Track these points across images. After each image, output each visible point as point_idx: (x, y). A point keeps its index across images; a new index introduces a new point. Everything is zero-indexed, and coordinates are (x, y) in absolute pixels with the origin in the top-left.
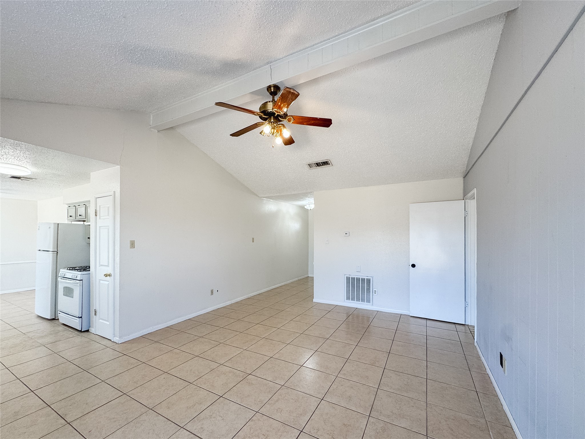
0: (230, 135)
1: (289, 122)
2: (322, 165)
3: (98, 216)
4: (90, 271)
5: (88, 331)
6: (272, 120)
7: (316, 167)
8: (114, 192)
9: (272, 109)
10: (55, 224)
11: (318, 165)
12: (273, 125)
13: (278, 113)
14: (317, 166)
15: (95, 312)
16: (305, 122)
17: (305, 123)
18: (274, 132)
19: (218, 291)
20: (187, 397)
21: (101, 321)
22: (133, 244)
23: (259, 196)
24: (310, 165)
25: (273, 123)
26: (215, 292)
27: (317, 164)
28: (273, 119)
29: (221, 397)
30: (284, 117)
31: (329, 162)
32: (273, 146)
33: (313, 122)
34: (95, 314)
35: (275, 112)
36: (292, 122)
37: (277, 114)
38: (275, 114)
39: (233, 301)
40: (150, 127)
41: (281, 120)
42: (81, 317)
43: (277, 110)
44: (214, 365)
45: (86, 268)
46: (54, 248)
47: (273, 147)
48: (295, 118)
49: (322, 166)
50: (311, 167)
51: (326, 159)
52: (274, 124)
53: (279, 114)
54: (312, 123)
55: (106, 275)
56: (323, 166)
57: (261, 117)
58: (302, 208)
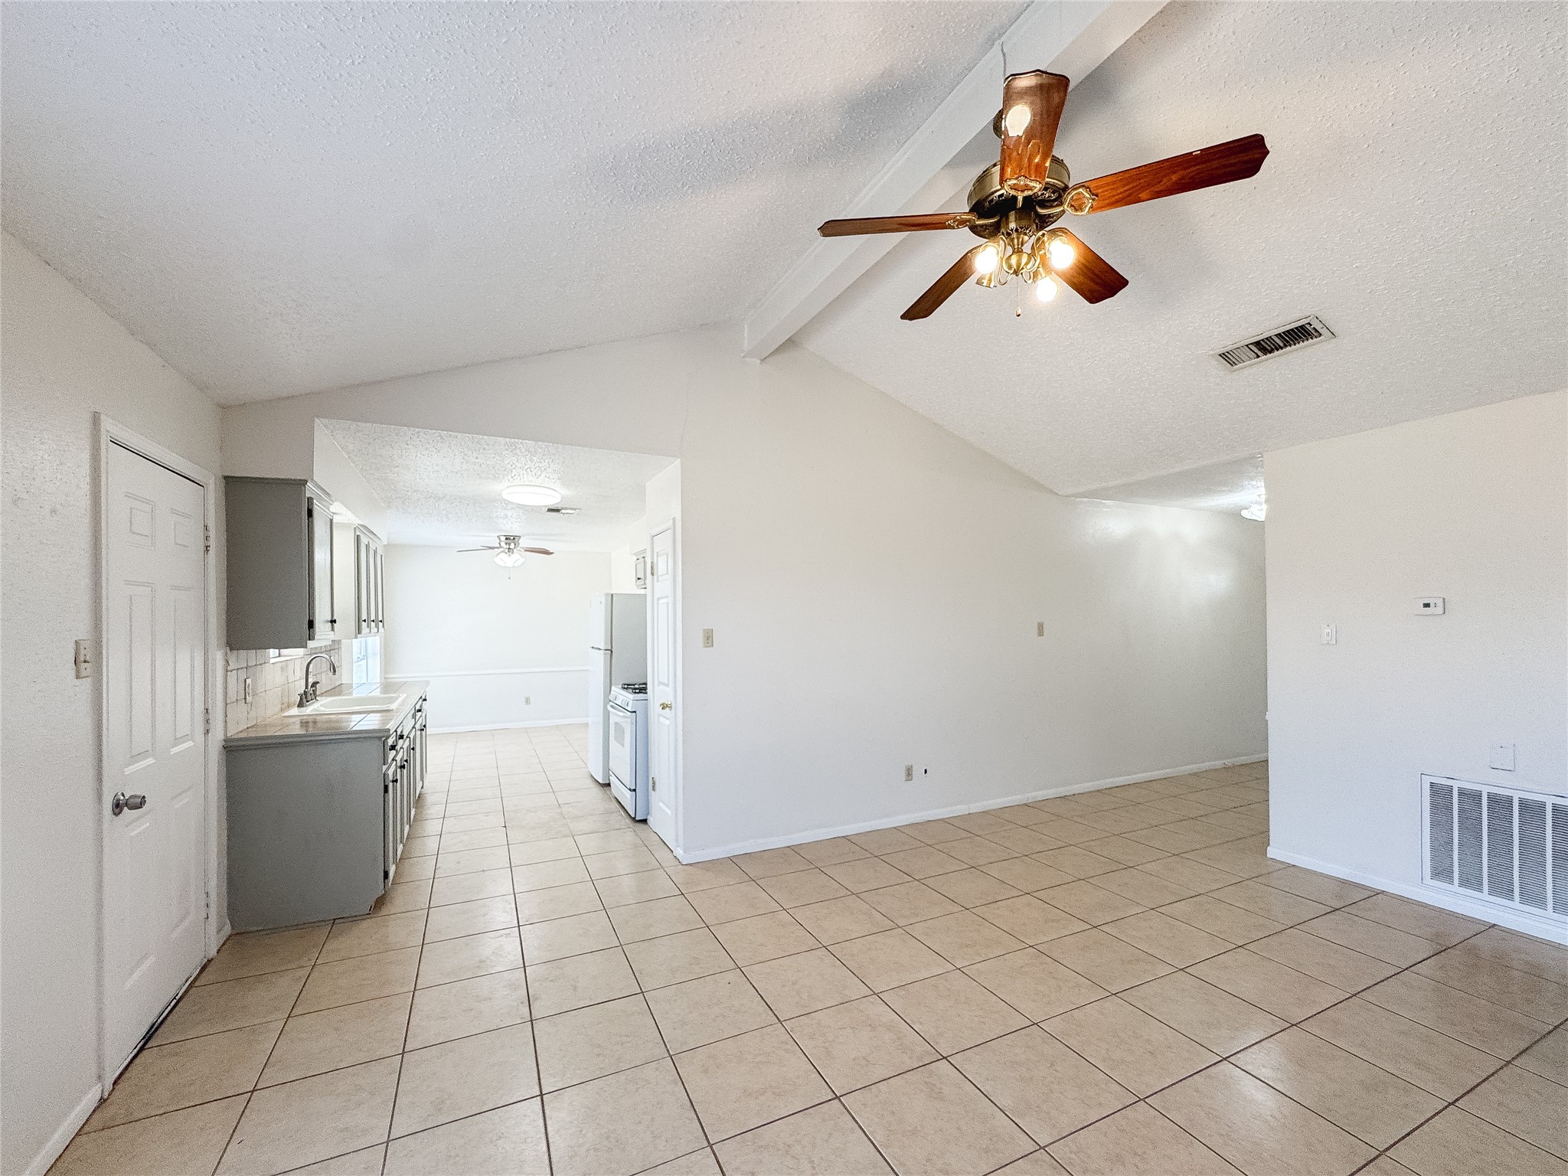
0: (903, 317)
1: (1076, 210)
2: (1286, 346)
3: (655, 576)
4: (646, 693)
5: (644, 821)
6: (1013, 225)
7: (1258, 356)
8: (674, 519)
9: (999, 187)
10: (607, 595)
11: (1264, 347)
12: (1016, 241)
13: (1022, 191)
14: (1260, 353)
15: (654, 783)
16: (1144, 188)
17: (1143, 195)
18: (1019, 265)
19: (926, 770)
20: (758, 1059)
21: (661, 804)
22: (709, 638)
23: (1060, 493)
24: (1228, 358)
25: (1015, 235)
26: (918, 772)
27: (1257, 344)
28: (1016, 221)
29: (837, 1097)
30: (1055, 200)
31: (1316, 324)
32: (1019, 312)
33: (1174, 178)
34: (654, 790)
35: (1013, 192)
36: (1091, 207)
37: (1025, 198)
38: (1015, 198)
39: (976, 807)
40: (742, 355)
41: (1049, 216)
42: (635, 790)
43: (1015, 182)
44: (857, 990)
45: (642, 689)
46: (606, 644)
47: (1019, 315)
48: (1098, 187)
49: (1284, 350)
50: (1233, 364)
51: (1298, 315)
52: (1018, 239)
53: (1030, 193)
54: (1176, 183)
55: (663, 704)
56: (1288, 348)
57: (974, 229)
58: (1234, 516)
